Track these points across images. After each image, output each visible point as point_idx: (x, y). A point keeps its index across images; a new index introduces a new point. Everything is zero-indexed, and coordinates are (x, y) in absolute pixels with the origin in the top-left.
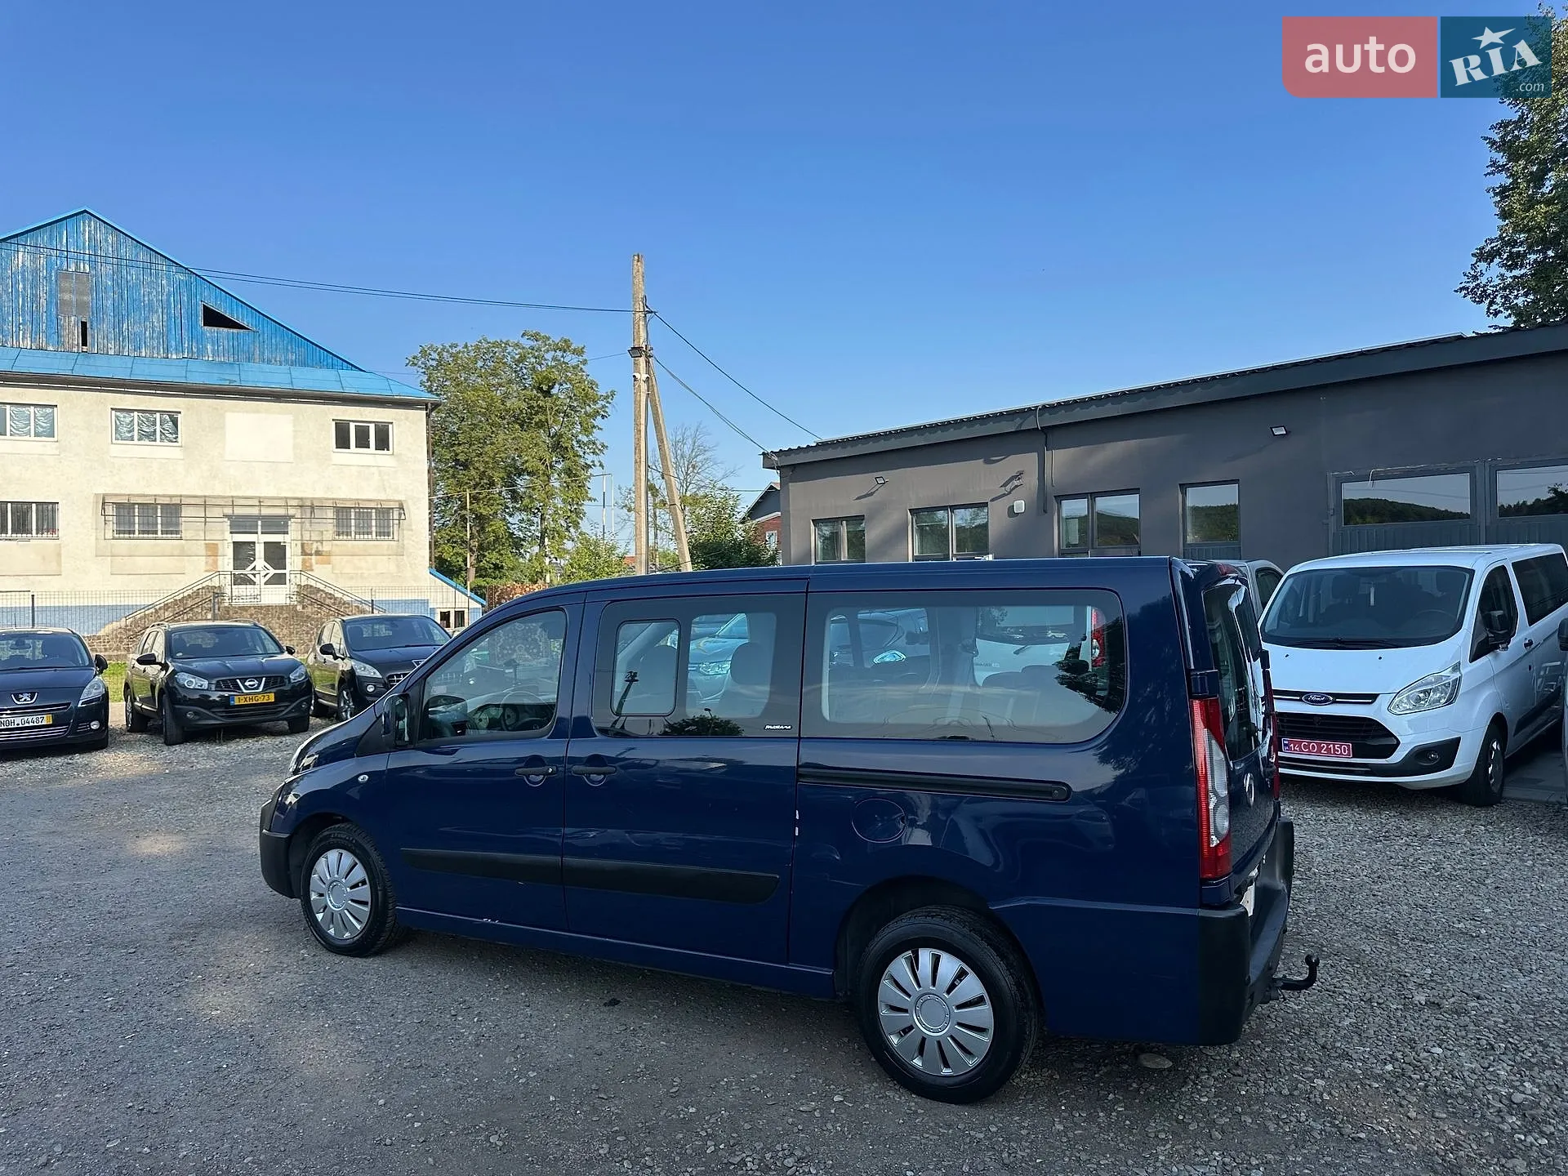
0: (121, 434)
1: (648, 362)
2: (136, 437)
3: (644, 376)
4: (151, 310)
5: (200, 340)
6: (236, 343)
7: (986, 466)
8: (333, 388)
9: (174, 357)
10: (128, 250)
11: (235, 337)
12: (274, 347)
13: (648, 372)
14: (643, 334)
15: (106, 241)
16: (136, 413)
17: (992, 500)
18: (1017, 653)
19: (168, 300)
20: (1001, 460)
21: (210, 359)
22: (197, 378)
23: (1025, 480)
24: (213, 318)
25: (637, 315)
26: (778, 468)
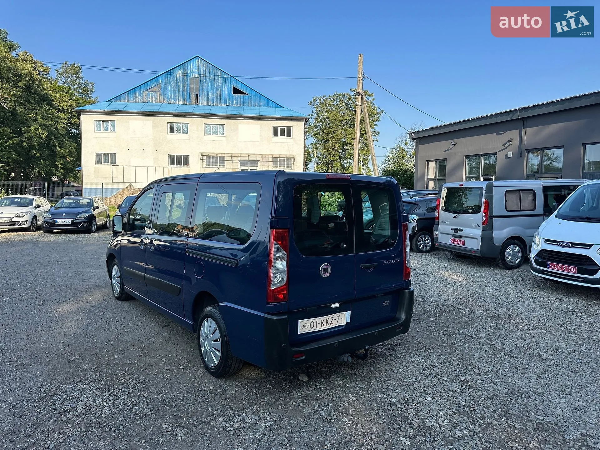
0: (207, 132)
1: (362, 98)
2: (212, 134)
3: (360, 103)
4: (217, 89)
5: (231, 99)
6: (243, 100)
7: (496, 136)
8: (273, 114)
9: (224, 105)
10: (210, 68)
11: (243, 98)
12: (255, 100)
13: (362, 102)
14: (361, 86)
15: (204, 66)
16: (212, 125)
17: (499, 152)
19: (222, 85)
20: (504, 133)
21: (235, 106)
22: (229, 113)
23: (513, 142)
24: (236, 91)
25: (359, 79)
26: (414, 139)
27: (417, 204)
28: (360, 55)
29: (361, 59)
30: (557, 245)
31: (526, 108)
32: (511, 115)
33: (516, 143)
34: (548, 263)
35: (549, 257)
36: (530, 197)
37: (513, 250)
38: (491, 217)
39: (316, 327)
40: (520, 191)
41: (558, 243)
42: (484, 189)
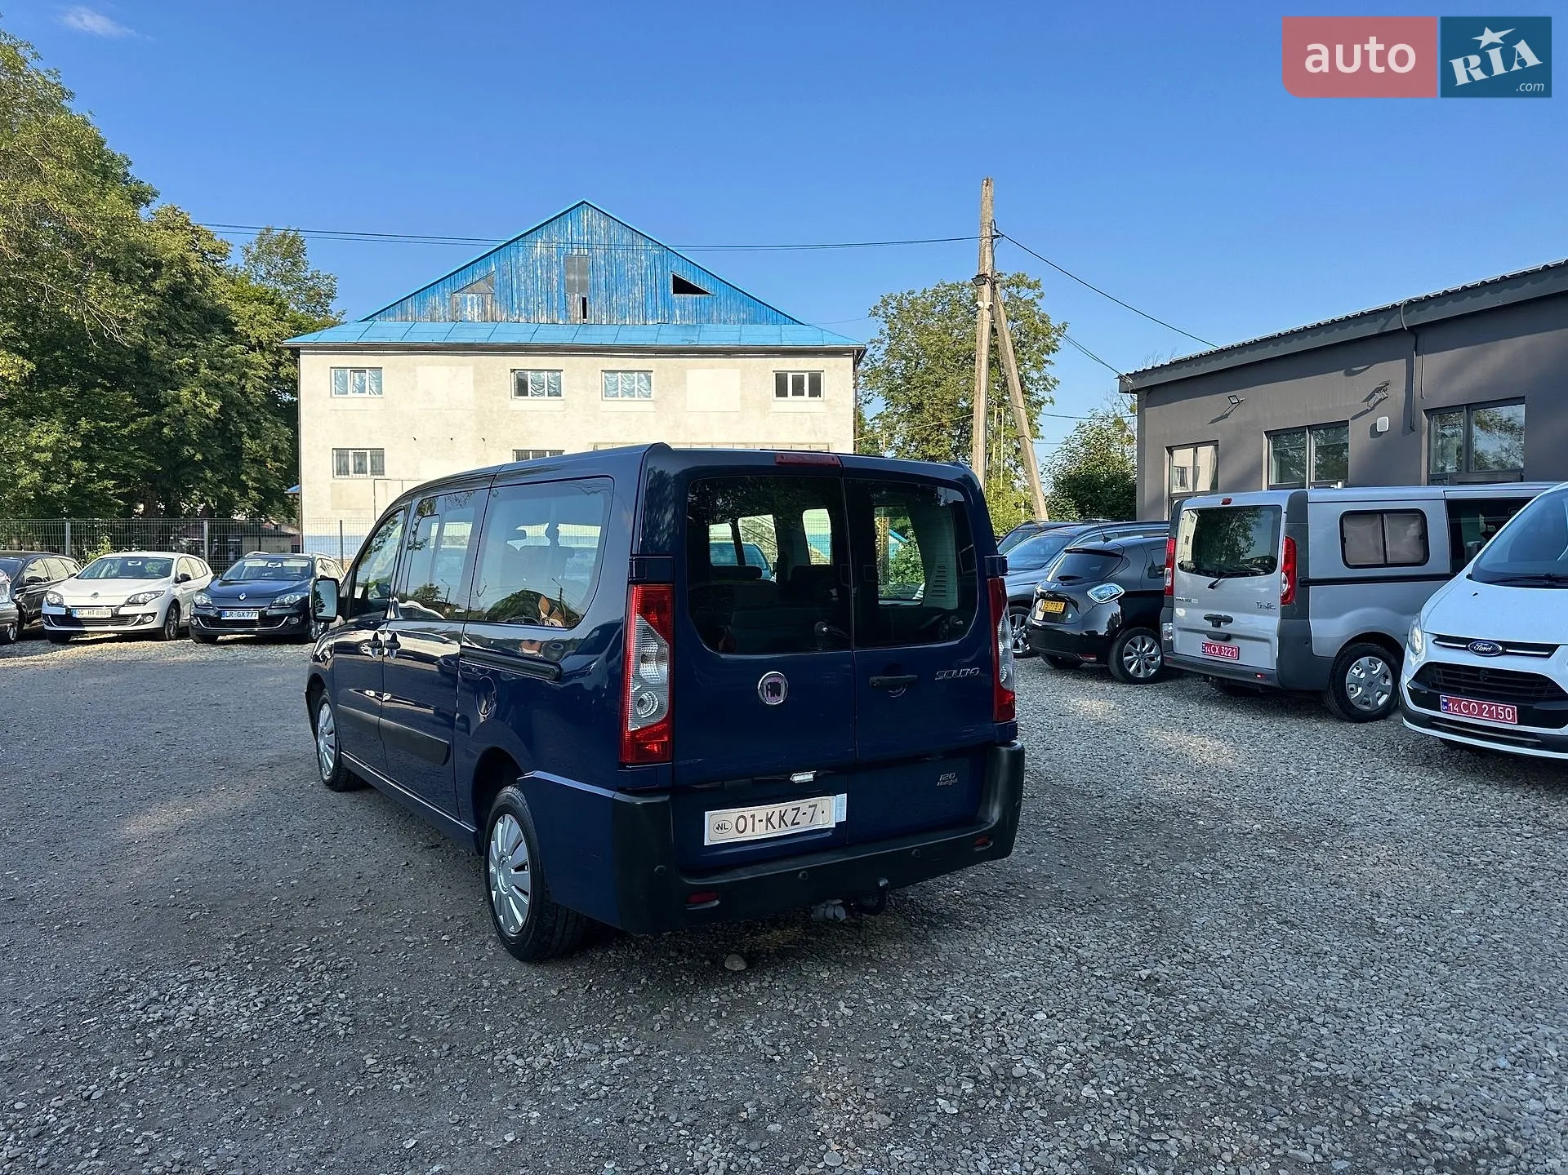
0: (610, 392)
1: (993, 289)
2: (620, 395)
3: (987, 304)
4: (634, 283)
5: (668, 305)
6: (698, 307)
7: (1344, 377)
8: (773, 342)
9: (651, 323)
10: (616, 231)
11: (698, 302)
12: (729, 308)
13: (992, 300)
14: (988, 260)
15: (600, 225)
16: (620, 374)
17: (1354, 418)
18: (1212, 586)
19: (646, 274)
20: (1366, 369)
21: (678, 323)
22: (664, 341)
23: (1391, 391)
24: (681, 286)
25: (984, 241)
26: (1133, 392)
27: (1121, 556)
28: (985, 182)
29: (988, 192)
30: (1466, 649)
31: (1420, 301)
32: (1382, 321)
33: (1398, 392)
34: (1443, 698)
35: (1445, 680)
36: (1413, 529)
37: (1368, 671)
38: (1305, 582)
39: (753, 830)
40: (1382, 512)
41: (1467, 644)
42: (1284, 510)
